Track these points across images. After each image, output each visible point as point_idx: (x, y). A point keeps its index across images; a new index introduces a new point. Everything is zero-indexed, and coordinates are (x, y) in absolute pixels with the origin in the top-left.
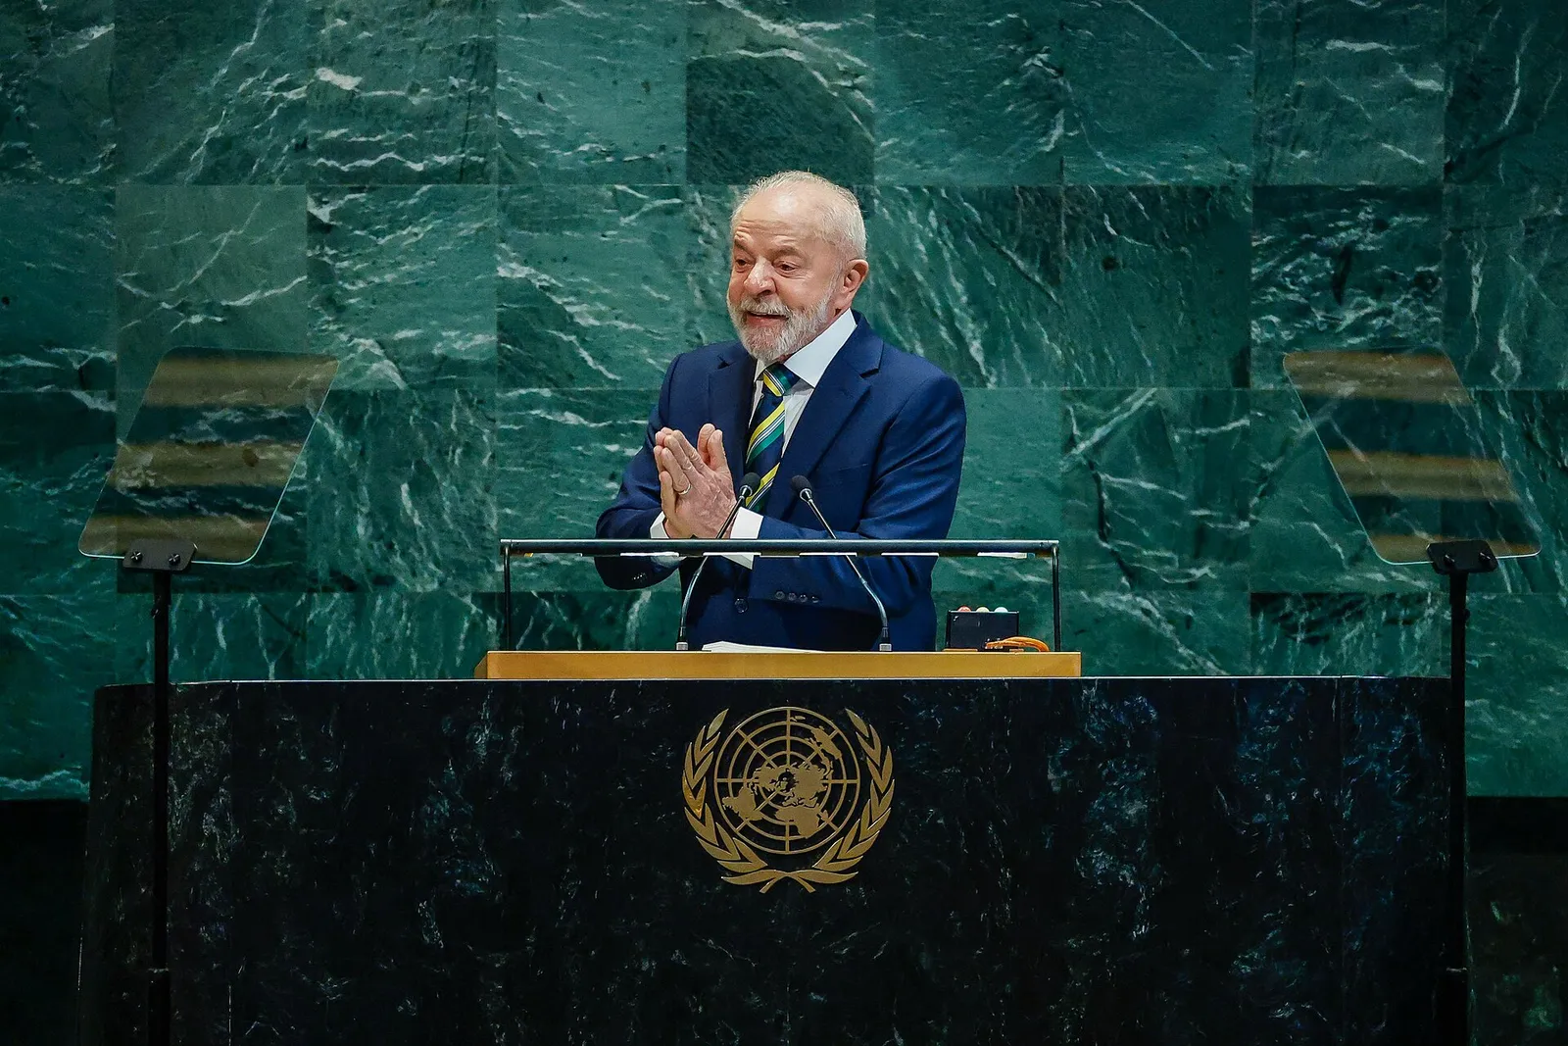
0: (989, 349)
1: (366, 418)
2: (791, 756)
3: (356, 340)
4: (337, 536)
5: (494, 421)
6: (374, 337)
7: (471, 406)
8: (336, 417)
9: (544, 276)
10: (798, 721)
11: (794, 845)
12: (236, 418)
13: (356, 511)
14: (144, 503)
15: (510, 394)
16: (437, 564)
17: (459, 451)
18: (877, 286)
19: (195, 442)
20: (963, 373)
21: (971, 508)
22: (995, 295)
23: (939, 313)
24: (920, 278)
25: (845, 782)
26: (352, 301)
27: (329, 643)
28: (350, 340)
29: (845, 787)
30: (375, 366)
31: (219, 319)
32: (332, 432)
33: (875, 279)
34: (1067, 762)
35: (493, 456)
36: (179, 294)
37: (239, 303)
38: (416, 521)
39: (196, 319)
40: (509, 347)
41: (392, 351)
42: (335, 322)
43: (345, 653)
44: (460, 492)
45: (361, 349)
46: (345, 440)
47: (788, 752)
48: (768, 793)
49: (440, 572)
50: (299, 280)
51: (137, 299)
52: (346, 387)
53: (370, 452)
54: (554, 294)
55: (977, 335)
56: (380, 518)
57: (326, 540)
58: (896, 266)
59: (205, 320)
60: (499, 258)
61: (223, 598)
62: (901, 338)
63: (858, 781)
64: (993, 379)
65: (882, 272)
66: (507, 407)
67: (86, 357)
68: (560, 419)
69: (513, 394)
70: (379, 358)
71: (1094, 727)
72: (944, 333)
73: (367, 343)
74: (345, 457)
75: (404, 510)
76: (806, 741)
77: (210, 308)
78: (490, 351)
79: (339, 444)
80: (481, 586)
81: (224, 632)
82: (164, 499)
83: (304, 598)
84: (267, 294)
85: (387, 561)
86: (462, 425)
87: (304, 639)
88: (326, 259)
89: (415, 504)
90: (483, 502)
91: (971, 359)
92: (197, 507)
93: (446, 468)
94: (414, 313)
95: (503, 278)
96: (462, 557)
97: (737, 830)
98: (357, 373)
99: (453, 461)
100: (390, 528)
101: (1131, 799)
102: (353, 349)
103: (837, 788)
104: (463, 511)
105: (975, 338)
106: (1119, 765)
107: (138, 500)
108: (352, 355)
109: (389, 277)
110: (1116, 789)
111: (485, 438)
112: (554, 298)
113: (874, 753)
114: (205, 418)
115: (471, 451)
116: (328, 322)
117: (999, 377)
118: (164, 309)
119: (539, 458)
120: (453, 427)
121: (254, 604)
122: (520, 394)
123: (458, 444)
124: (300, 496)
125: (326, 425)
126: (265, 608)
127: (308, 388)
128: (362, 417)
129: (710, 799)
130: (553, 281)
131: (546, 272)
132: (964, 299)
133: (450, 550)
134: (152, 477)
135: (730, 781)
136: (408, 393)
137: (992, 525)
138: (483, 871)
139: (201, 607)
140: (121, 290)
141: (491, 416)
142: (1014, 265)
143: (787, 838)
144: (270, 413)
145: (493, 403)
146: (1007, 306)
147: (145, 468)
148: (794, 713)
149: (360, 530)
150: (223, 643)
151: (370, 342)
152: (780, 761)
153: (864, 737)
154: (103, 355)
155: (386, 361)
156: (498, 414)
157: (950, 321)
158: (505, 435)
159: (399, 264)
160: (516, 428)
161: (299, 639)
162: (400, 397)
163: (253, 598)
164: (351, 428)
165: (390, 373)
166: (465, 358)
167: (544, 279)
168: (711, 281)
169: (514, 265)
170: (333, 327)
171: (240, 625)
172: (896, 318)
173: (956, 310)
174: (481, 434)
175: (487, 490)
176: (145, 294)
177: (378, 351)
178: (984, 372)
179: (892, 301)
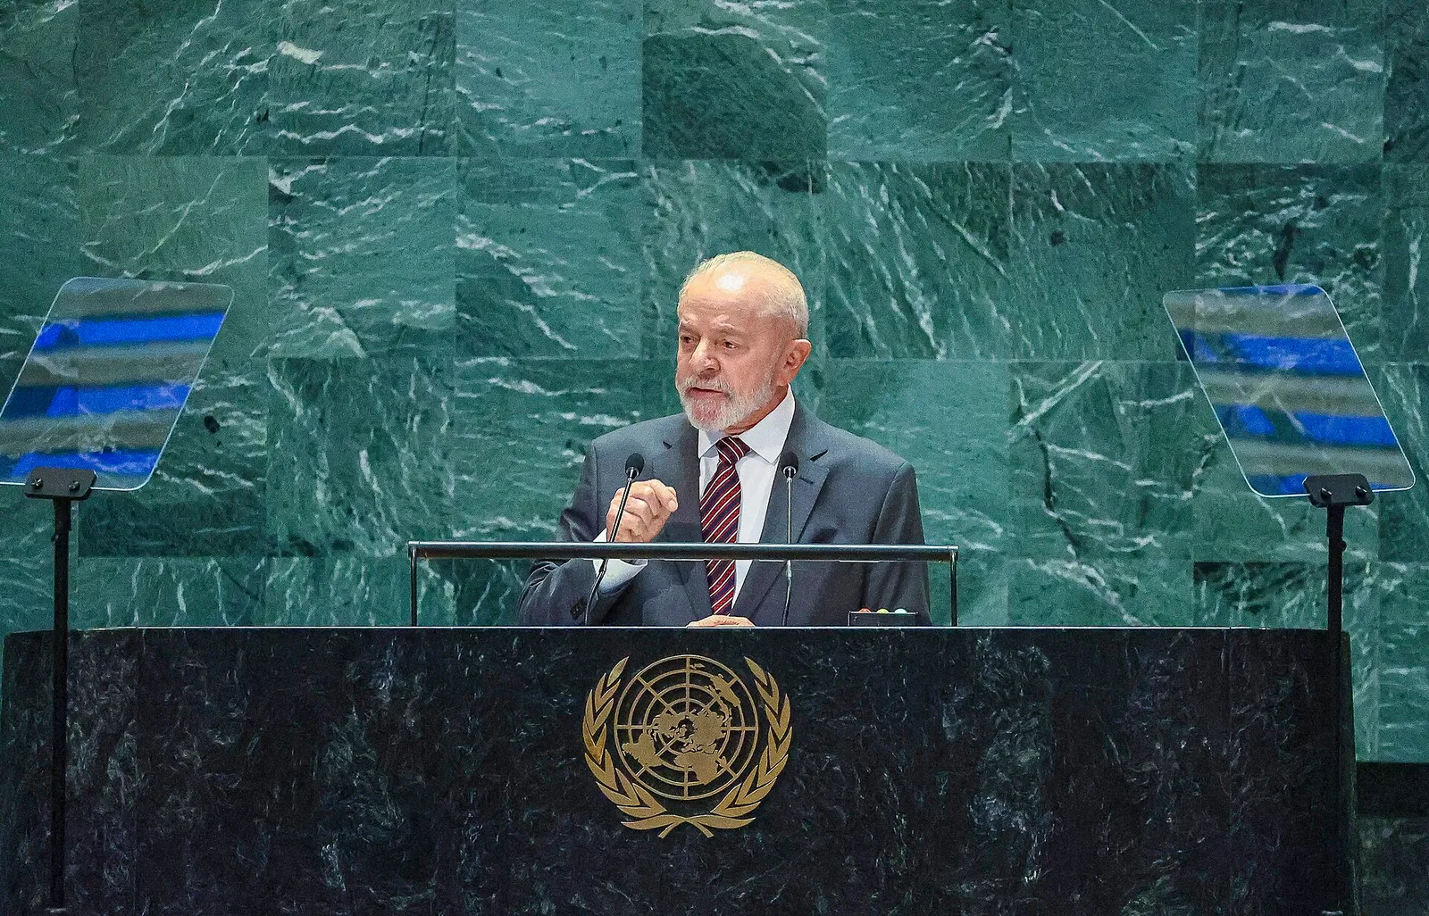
0: (939, 322)
1: (325, 385)
3: (316, 309)
4: (296, 500)
5: (452, 389)
6: (334, 306)
7: (429, 374)
8: (297, 383)
9: (502, 247)
10: (698, 669)
11: (692, 790)
12: (198, 385)
13: (315, 477)
14: (105, 468)
15: (468, 363)
16: (395, 529)
17: (417, 418)
18: (829, 259)
19: (157, 408)
20: (911, 345)
22: (945, 268)
23: (890, 285)
24: (871, 251)
25: (743, 729)
26: (312, 271)
28: (311, 308)
29: (743, 734)
30: (335, 334)
31: (181, 288)
32: (292, 399)
33: (828, 254)
34: (962, 710)
35: (451, 424)
36: (140, 263)
37: (200, 272)
38: (375, 487)
39: (158, 287)
40: (467, 316)
41: (352, 320)
42: (296, 291)
43: (304, 613)
44: (418, 459)
45: (320, 318)
46: (305, 407)
47: (687, 700)
48: (667, 740)
49: (398, 538)
50: (259, 249)
51: (97, 266)
52: (306, 355)
53: (329, 420)
54: (511, 263)
55: (927, 307)
56: (338, 484)
57: (286, 506)
58: (848, 239)
59: (167, 287)
60: (458, 229)
61: (184, 562)
62: (853, 311)
63: (756, 729)
64: (942, 352)
65: (834, 245)
66: (465, 376)
68: (518, 388)
69: (471, 363)
70: (339, 327)
71: (990, 677)
72: (894, 306)
73: (327, 312)
74: (305, 423)
75: (363, 476)
76: (705, 689)
77: (171, 277)
78: (449, 320)
79: (299, 411)
81: (184, 595)
82: (126, 464)
83: (263, 561)
84: (228, 263)
85: (345, 525)
86: (421, 394)
87: (263, 602)
88: (287, 229)
89: (374, 471)
90: (441, 469)
91: (921, 331)
92: (159, 472)
93: (404, 436)
94: (374, 283)
95: (460, 249)
96: (420, 522)
97: (636, 776)
98: (317, 341)
99: (411, 428)
100: (348, 494)
101: (1024, 747)
102: (314, 317)
103: (735, 735)
104: (421, 478)
105: (925, 311)
106: (1012, 714)
107: (99, 465)
108: (312, 324)
109: (349, 247)
110: (1009, 737)
111: (443, 406)
112: (512, 269)
113: (772, 701)
114: (166, 385)
115: (429, 419)
116: (289, 291)
117: (948, 350)
118: (126, 278)
119: (497, 426)
120: (411, 394)
121: (214, 568)
122: (479, 364)
123: (416, 411)
124: (262, 462)
125: (286, 392)
126: (224, 571)
127: (270, 355)
128: (321, 385)
129: (610, 745)
130: (511, 252)
131: (503, 243)
132: (914, 272)
133: (409, 514)
134: (113, 443)
135: (630, 727)
136: (367, 362)
139: (161, 570)
140: (83, 259)
141: (450, 385)
142: (963, 239)
143: (686, 784)
144: (230, 382)
145: (451, 371)
146: (955, 278)
147: (107, 434)
148: (693, 661)
149: (320, 495)
150: (183, 607)
151: (331, 310)
152: (679, 708)
153: (763, 685)
155: (346, 330)
156: (456, 383)
157: (900, 289)
158: (463, 403)
159: (359, 234)
161: (259, 603)
162: (360, 364)
163: (213, 562)
164: (311, 395)
165: (349, 340)
166: (423, 327)
167: (502, 250)
168: (666, 253)
169: (472, 236)
170: (293, 296)
171: (200, 587)
172: (846, 290)
173: (907, 283)
174: (440, 402)
175: (445, 456)
176: (107, 262)
177: (338, 320)
178: (933, 343)
179: (844, 274)
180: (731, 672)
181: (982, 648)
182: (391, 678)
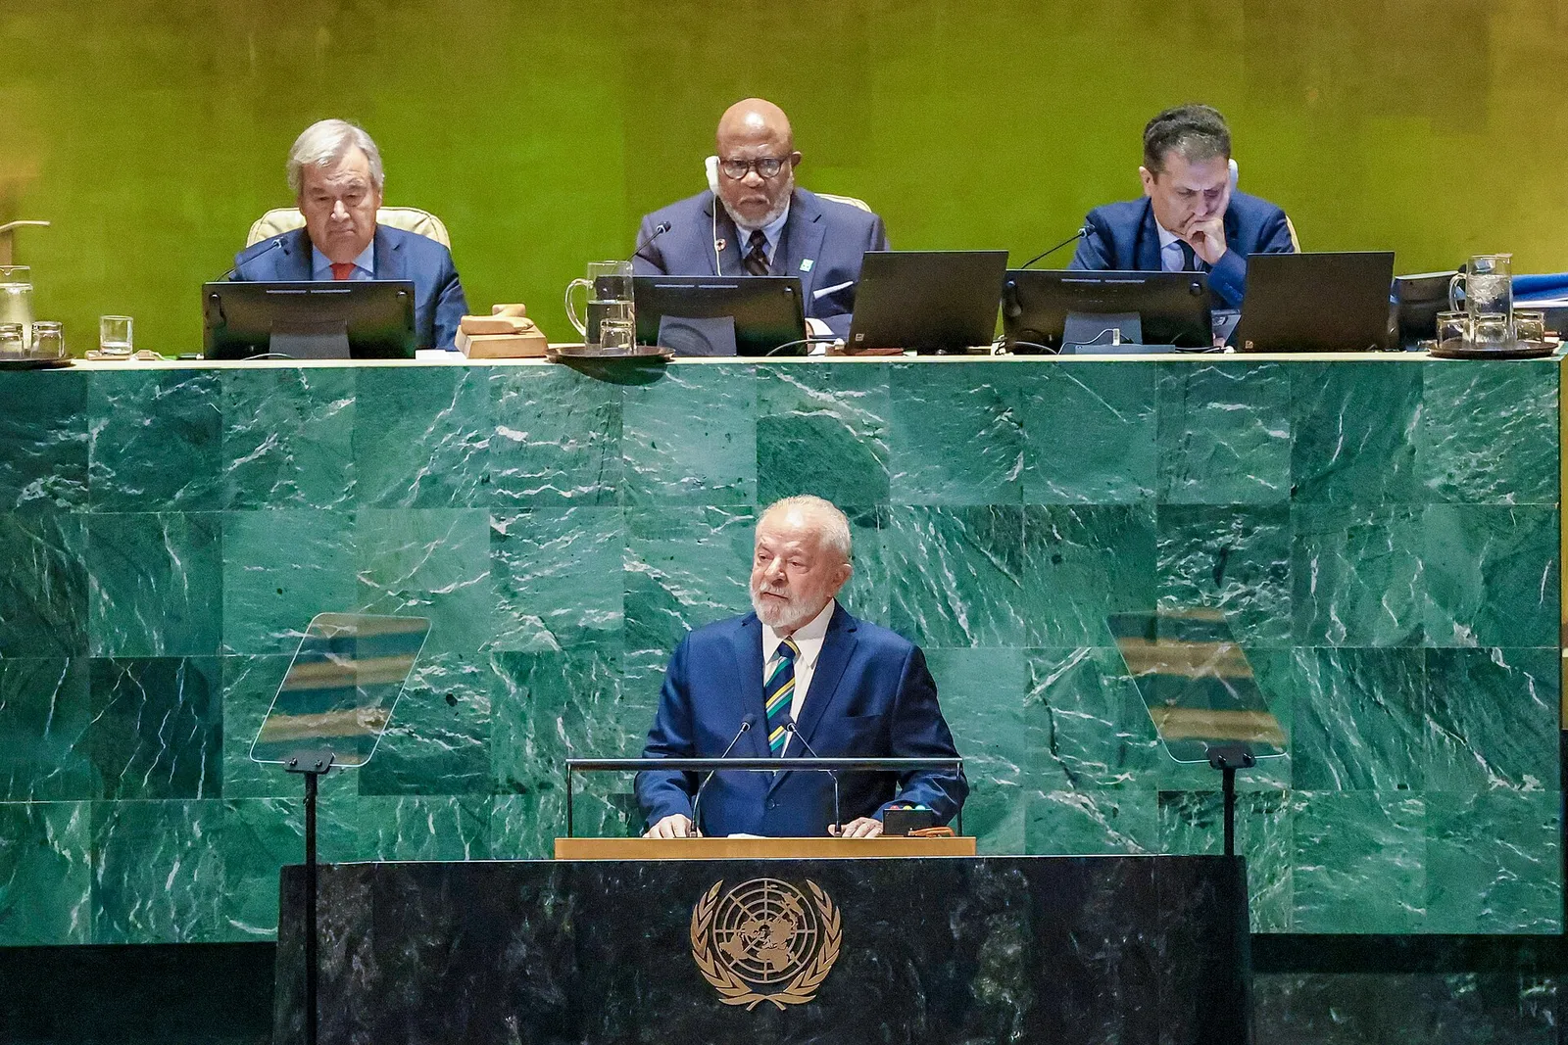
0: (973, 621)
1: (532, 671)
2: (769, 914)
3: (524, 617)
4: (512, 753)
5: (622, 672)
6: (537, 614)
7: (606, 663)
8: (512, 670)
9: (657, 571)
12: (441, 672)
13: (525, 737)
14: (376, 732)
15: (633, 654)
17: (597, 694)
18: (892, 575)
19: (413, 689)
20: (953, 637)
21: (960, 732)
22: (976, 582)
23: (937, 594)
24: (923, 570)
25: (806, 931)
26: (522, 589)
27: (507, 830)
28: (521, 616)
29: (806, 935)
30: (538, 635)
31: (428, 603)
32: (508, 681)
33: (891, 571)
34: (964, 916)
35: (622, 698)
36: (399, 585)
37: (442, 591)
38: (568, 743)
39: (412, 603)
40: (633, 620)
41: (550, 624)
42: (510, 604)
43: (518, 838)
44: (599, 723)
45: (528, 623)
46: (518, 687)
47: (765, 911)
48: (751, 940)
50: (485, 574)
51: (369, 588)
52: (517, 649)
53: (534, 696)
54: (664, 582)
55: (964, 610)
56: (541, 742)
57: (504, 758)
58: (906, 561)
59: (419, 602)
60: (625, 557)
61: (434, 799)
62: (910, 613)
63: (815, 931)
64: (975, 642)
65: (896, 566)
66: (631, 663)
67: (335, 630)
69: (636, 653)
70: (542, 629)
71: (984, 893)
72: (940, 609)
73: (532, 619)
74: (518, 698)
75: (560, 736)
76: (778, 903)
77: (422, 596)
78: (619, 624)
79: (513, 690)
80: (614, 789)
81: (433, 823)
82: (391, 729)
83: (489, 798)
84: (461, 585)
85: (548, 772)
86: (600, 675)
87: (490, 828)
88: (503, 559)
89: (567, 732)
90: (615, 730)
91: (960, 627)
92: (414, 735)
93: (588, 708)
94: (566, 597)
95: (628, 572)
97: (730, 966)
98: (526, 640)
99: (593, 701)
100: (549, 749)
101: (1009, 943)
102: (522, 623)
103: (800, 936)
104: (600, 736)
105: (962, 612)
106: (1000, 919)
107: (372, 730)
108: (522, 627)
109: (547, 572)
110: (999, 935)
111: (616, 685)
112: (664, 586)
113: (827, 911)
114: (419, 673)
115: (606, 694)
116: (505, 604)
117: (979, 639)
118: (390, 596)
120: (593, 676)
121: (454, 803)
122: (642, 655)
123: (597, 689)
124: (486, 727)
125: (504, 676)
126: (463, 805)
127: (492, 650)
128: (529, 671)
129: (710, 943)
130: (663, 574)
131: (658, 567)
132: (954, 585)
135: (724, 931)
136: (562, 654)
139: (417, 805)
140: (360, 584)
141: (620, 670)
142: (990, 561)
143: (766, 972)
144: (464, 669)
145: (621, 660)
146: (983, 587)
147: (378, 708)
148: (769, 883)
149: (528, 750)
150: (433, 831)
151: (536, 617)
152: (760, 917)
153: (820, 900)
154: (347, 629)
155: (546, 631)
156: (625, 668)
157: (945, 598)
158: (630, 683)
159: (555, 563)
160: (638, 678)
161: (486, 828)
162: (556, 656)
163: (454, 798)
164: (522, 678)
165: (549, 639)
166: (601, 628)
167: (657, 572)
169: (635, 563)
170: (508, 608)
171: (445, 816)
172: (905, 598)
173: (949, 593)
174: (613, 682)
175: (618, 721)
176: (377, 586)
177: (540, 624)
178: (968, 636)
179: (903, 586)
180: (797, 891)
182: (552, 897)
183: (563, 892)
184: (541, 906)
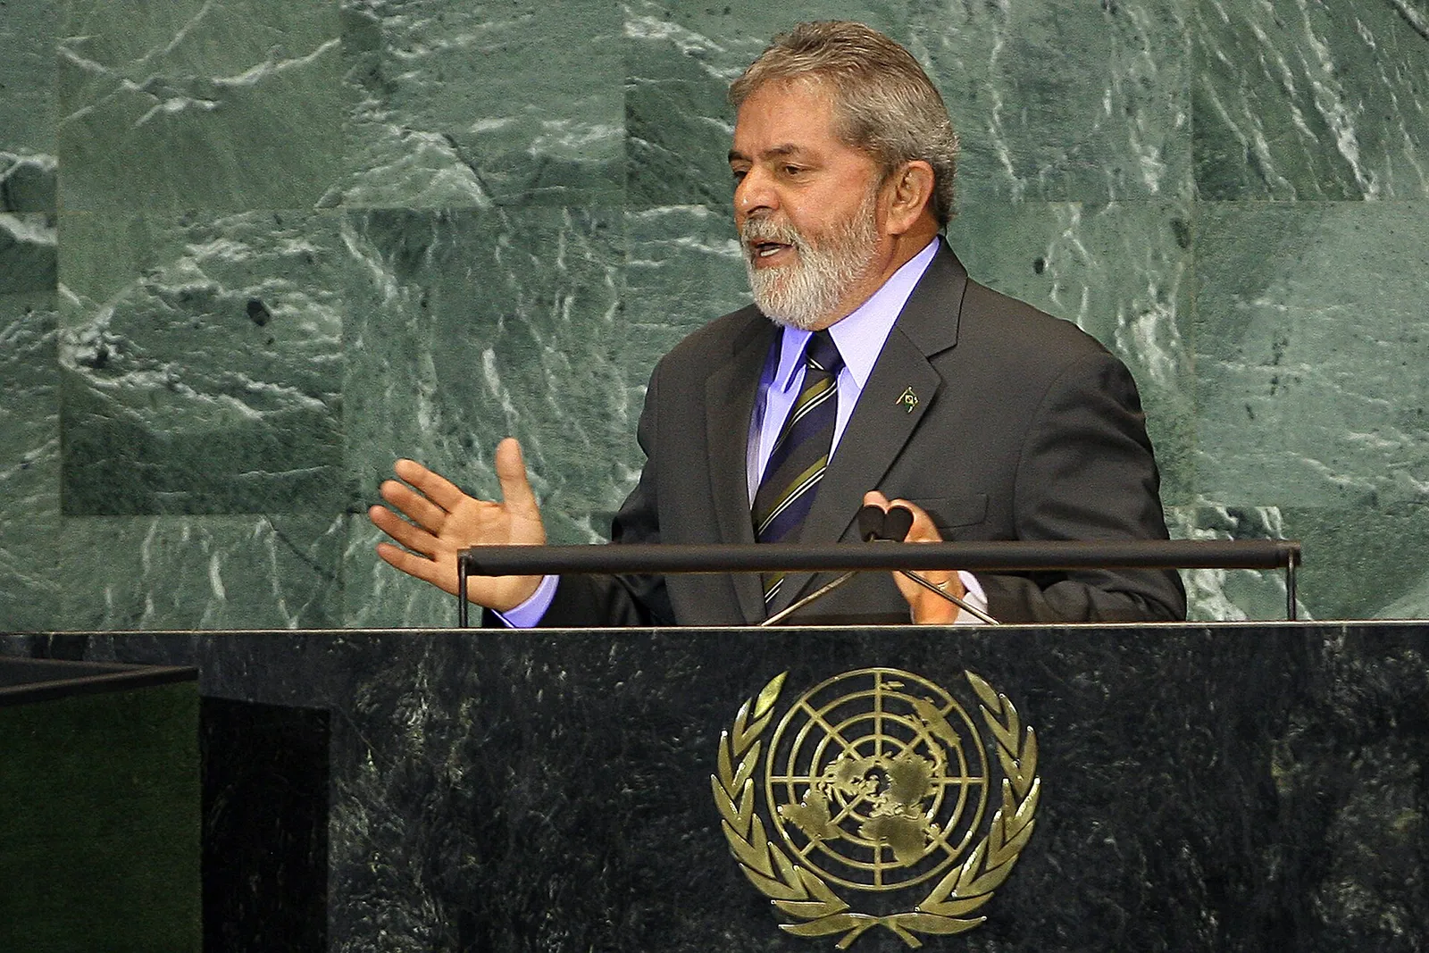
0: (1368, 143)
1: (429, 250)
2: (884, 743)
3: (414, 135)
4: (388, 427)
5: (622, 254)
6: (442, 129)
7: (587, 233)
8: (386, 249)
9: (696, 37)
10: (894, 690)
11: (888, 876)
12: (237, 253)
13: (415, 391)
14: (100, 382)
15: (645, 214)
16: (538, 470)
17: (569, 300)
18: (1198, 49)
19: (176, 289)
20: (1326, 179)
21: (1342, 381)
22: (1376, 60)
23: (1291, 88)
24: (1261, 35)
25: (964, 781)
26: (408, 76)
27: (378, 589)
28: (405, 134)
29: (964, 790)
30: (443, 173)
31: (209, 105)
32: (379, 272)
33: (1195, 39)
34: (1300, 750)
35: (621, 308)
36: (150, 68)
37: (238, 80)
38: (507, 407)
39: (175, 106)
40: (644, 143)
41: (470, 151)
42: (383, 107)
43: (401, 604)
44: (572, 361)
45: (421, 148)
46: (400, 284)
47: (878, 738)
48: (849, 799)
49: (543, 483)
50: (328, 44)
51: (85, 75)
52: (397, 204)
53: (434, 304)
54: (711, 61)
55: (1348, 121)
56: (452, 401)
57: (371, 436)
58: (1226, 18)
59: (190, 104)
60: (627, 9)
61: (220, 522)
62: (1233, 126)
63: (982, 781)
64: (1372, 189)
65: (1204, 27)
66: (641, 234)
67: (11, 163)
68: (722, 252)
69: (649, 214)
70: (450, 162)
71: (1343, 697)
72: (1299, 121)
73: (428, 139)
74: (400, 309)
75: (488, 389)
76: (904, 720)
77: (196, 90)
78: (614, 150)
79: (390, 290)
80: (604, 503)
81: (221, 574)
82: (130, 375)
83: (339, 521)
84: (281, 66)
85: (463, 465)
86: (575, 262)
87: (341, 585)
88: (368, 13)
89: (505, 381)
90: (607, 377)
91: (1340, 156)
92: (179, 386)
93: (550, 328)
94: (502, 93)
95: (633, 41)
96: (576, 459)
97: (801, 855)
98: (416, 185)
99: (561, 314)
100: (465, 418)
101: (1397, 804)
102: (409, 148)
103: (952, 791)
104: (576, 390)
105: (1345, 126)
106: (1379, 754)
107: (91, 377)
108: (409, 157)
109: (462, 40)
110: (1371, 789)
111: (609, 281)
112: (712, 70)
113: (1008, 737)
114: (189, 254)
115: (587, 300)
116: (373, 109)
117: (1382, 183)
118: (128, 92)
119: (691, 310)
120: (560, 262)
121: (265, 533)
122: (662, 216)
123: (568, 290)
124: (333, 370)
125: (371, 262)
126: (282, 537)
127: (344, 206)
128: (424, 249)
129: (760, 805)
130: (710, 44)
131: (698, 30)
132: (1328, 67)
133: (558, 448)
134: (111, 343)
135: (790, 779)
136: (493, 214)
137: (1374, 408)
138: (421, 917)
139: (186, 535)
140: (65, 65)
141: (618, 248)
142: (1403, 15)
143: (878, 867)
144: (286, 247)
145: (619, 228)
146: (1392, 78)
147: (102, 330)
148: (885, 678)
149: (423, 420)
150: (219, 591)
151: (437, 136)
152: (866, 750)
153: (993, 713)
154: (37, 160)
155: (460, 166)
156: (628, 245)
157: (1307, 98)
158: (637, 276)
159: (478, 19)
160: (656, 265)
161: (334, 585)
162: (481, 218)
163: (264, 522)
164: (408, 264)
165: (465, 182)
166: (577, 159)
167: (696, 41)
168: (946, 42)
169: (649, 20)
170: (379, 116)
171: (245, 560)
172: (1224, 95)
173: (1317, 84)
174: (603, 274)
175: (612, 358)
176: (100, 69)
177: (447, 151)
178: (1358, 176)
179: (1220, 71)
180: (946, 695)
181: (1331, 653)
182: (425, 707)
183: (448, 696)
184: (402, 727)
